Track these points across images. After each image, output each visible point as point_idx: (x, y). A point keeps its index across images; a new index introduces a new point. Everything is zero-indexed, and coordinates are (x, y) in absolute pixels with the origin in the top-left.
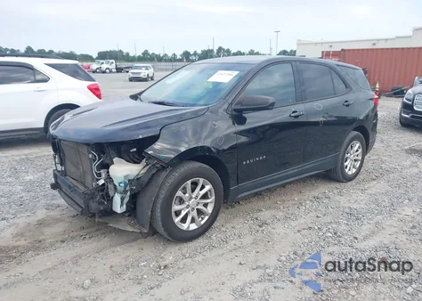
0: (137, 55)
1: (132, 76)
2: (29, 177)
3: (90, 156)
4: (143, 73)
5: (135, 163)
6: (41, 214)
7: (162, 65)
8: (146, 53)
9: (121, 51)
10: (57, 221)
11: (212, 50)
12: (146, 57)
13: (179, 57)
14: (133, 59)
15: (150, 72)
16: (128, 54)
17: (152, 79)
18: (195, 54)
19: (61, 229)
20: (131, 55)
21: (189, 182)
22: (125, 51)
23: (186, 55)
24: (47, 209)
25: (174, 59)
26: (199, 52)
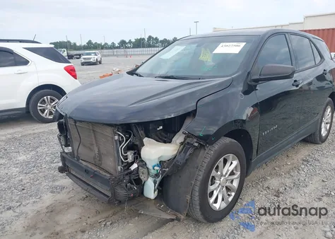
0: (83, 44)
1: (83, 61)
2: (22, 158)
3: (116, 137)
4: (93, 58)
5: (165, 142)
6: (48, 199)
7: (105, 52)
8: (90, 42)
9: (69, 42)
10: (68, 206)
11: (144, 39)
12: (91, 46)
13: (117, 45)
14: (80, 48)
15: (98, 57)
16: (75, 44)
17: (100, 63)
18: (130, 42)
19: (76, 217)
20: (78, 44)
21: (222, 159)
22: (72, 42)
23: (123, 43)
24: (52, 192)
25: (113, 47)
26: (133, 40)
